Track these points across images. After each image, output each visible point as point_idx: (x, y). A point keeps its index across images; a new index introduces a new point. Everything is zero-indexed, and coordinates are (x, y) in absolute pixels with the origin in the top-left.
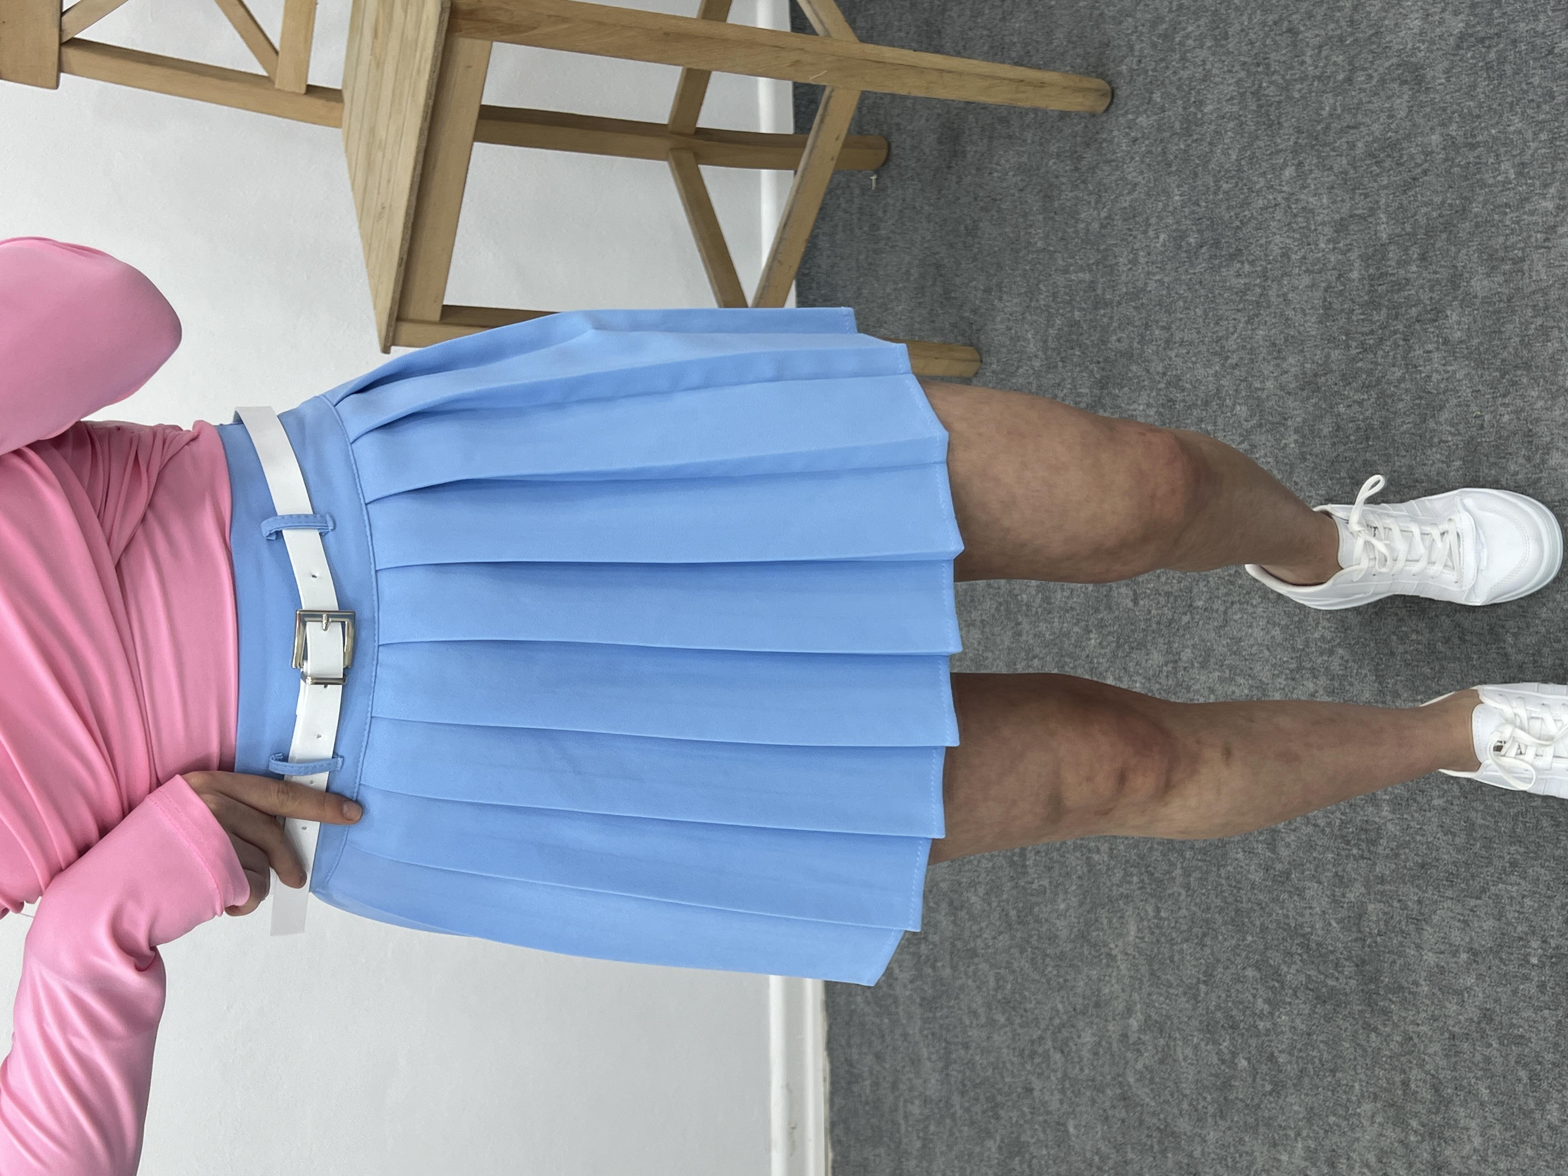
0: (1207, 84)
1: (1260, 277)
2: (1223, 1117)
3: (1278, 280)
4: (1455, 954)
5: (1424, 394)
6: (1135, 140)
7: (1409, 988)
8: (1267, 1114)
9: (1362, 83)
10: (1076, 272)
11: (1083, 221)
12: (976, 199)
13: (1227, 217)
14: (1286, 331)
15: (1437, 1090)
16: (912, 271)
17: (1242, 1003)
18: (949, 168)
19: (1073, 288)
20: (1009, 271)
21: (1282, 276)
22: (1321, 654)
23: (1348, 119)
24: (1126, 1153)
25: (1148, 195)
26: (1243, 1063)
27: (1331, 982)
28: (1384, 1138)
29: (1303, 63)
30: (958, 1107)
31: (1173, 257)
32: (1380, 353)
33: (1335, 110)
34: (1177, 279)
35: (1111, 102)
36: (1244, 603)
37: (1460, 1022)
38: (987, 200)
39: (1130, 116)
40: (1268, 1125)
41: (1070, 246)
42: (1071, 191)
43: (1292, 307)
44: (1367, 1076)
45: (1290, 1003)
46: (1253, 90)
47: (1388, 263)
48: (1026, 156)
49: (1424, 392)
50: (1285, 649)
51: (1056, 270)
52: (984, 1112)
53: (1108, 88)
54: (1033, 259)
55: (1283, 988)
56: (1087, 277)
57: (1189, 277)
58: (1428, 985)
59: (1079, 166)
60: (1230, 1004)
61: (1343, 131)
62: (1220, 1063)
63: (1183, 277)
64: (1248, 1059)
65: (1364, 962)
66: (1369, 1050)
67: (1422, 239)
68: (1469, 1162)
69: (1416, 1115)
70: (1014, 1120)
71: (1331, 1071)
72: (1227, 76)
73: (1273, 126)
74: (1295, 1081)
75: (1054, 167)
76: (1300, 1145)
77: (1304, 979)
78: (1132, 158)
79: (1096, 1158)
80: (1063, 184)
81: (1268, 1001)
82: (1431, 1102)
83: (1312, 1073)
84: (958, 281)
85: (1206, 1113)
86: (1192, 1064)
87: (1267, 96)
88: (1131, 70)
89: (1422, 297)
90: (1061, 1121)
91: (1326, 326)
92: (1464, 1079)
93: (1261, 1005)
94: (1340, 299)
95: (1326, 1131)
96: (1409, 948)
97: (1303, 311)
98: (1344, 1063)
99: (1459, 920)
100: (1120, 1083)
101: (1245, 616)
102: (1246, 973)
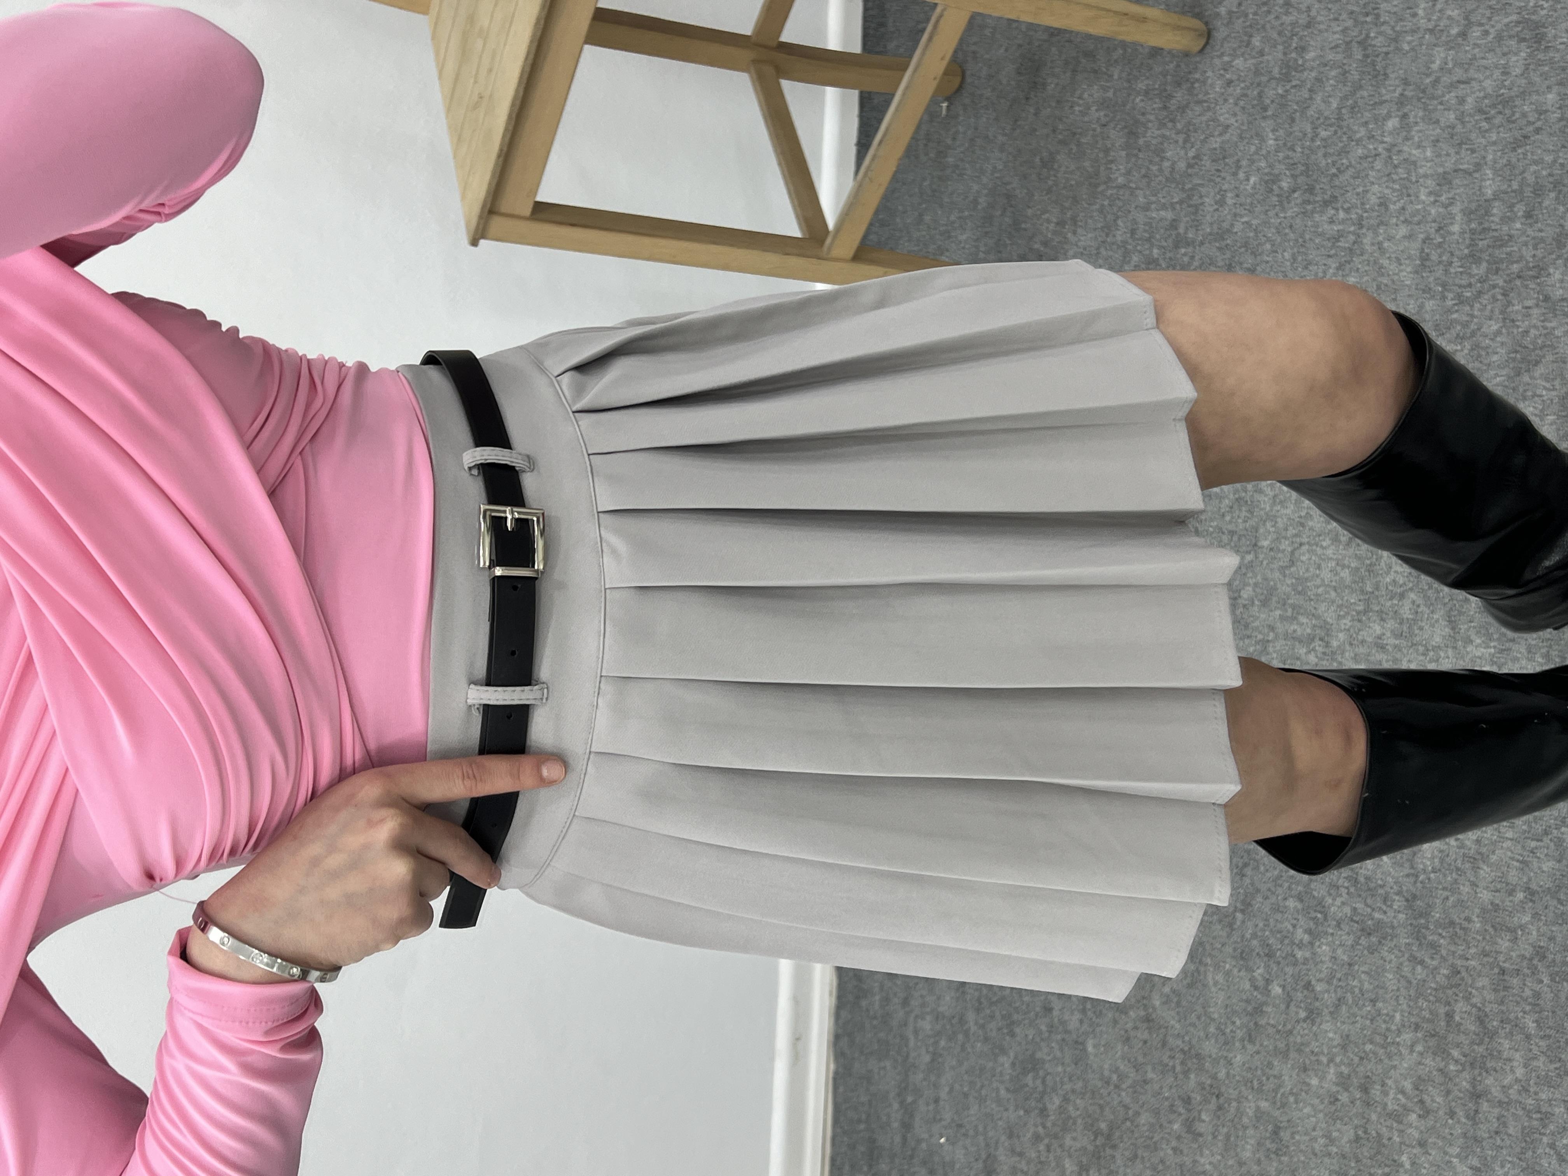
0: (1310, 30)
1: (1354, 225)
2: (1251, 1040)
3: (1374, 229)
4: (1511, 893)
5: (1518, 348)
6: (1229, 83)
7: (1461, 924)
8: (1299, 1040)
9: (1478, 38)
10: (1158, 210)
11: (1168, 160)
12: (1054, 131)
13: (1324, 162)
14: (1379, 279)
15: (1482, 1022)
16: (980, 200)
17: (1280, 932)
18: (1027, 99)
19: (1154, 225)
20: (1086, 205)
21: (1378, 225)
22: (1391, 599)
23: (1459, 74)
24: (1146, 1072)
25: (1241, 138)
26: (1277, 990)
27: (1377, 915)
28: (1422, 1067)
29: (1415, 15)
30: (972, 1024)
31: (1264, 200)
32: (1477, 306)
33: (1446, 64)
34: (1266, 223)
35: (1207, 43)
36: (1313, 545)
37: (1511, 958)
38: (1066, 133)
39: (1226, 59)
40: (1299, 1051)
41: (1153, 184)
42: (1158, 129)
43: (1388, 255)
44: (1409, 1006)
45: (1332, 934)
46: (1359, 39)
47: (1492, 218)
48: (1112, 91)
49: (1520, 346)
50: (1353, 591)
51: (1136, 207)
52: (999, 1029)
53: (1204, 27)
54: (1112, 195)
55: (1326, 919)
56: (1169, 215)
57: (1279, 221)
58: (1481, 922)
59: (1168, 105)
60: (1267, 933)
61: (1452, 86)
62: (1252, 989)
63: (1273, 220)
64: (1284, 987)
65: (1414, 897)
66: (1415, 982)
67: (1529, 197)
68: (1511, 1091)
69: (1458, 1045)
70: (1031, 1037)
71: (1371, 1001)
72: (1332, 24)
73: (1379, 77)
74: (1332, 1010)
75: (1142, 104)
76: (1332, 1071)
77: (1349, 912)
78: (1226, 100)
79: (1115, 1077)
80: (1150, 121)
81: (1309, 932)
82: (1475, 1034)
83: (1350, 1001)
84: (1030, 212)
85: (1233, 1037)
86: (1223, 990)
87: (1374, 46)
88: (1230, 13)
89: (1524, 253)
90: (1080, 1040)
91: (1422, 277)
92: (1510, 1013)
93: (1300, 935)
94: (1438, 251)
95: (1362, 1059)
96: (1464, 885)
97: (1398, 259)
98: (1386, 993)
99: (1518, 861)
100: (1145, 1006)
101: (1313, 558)
102: (1287, 903)
